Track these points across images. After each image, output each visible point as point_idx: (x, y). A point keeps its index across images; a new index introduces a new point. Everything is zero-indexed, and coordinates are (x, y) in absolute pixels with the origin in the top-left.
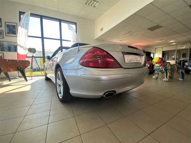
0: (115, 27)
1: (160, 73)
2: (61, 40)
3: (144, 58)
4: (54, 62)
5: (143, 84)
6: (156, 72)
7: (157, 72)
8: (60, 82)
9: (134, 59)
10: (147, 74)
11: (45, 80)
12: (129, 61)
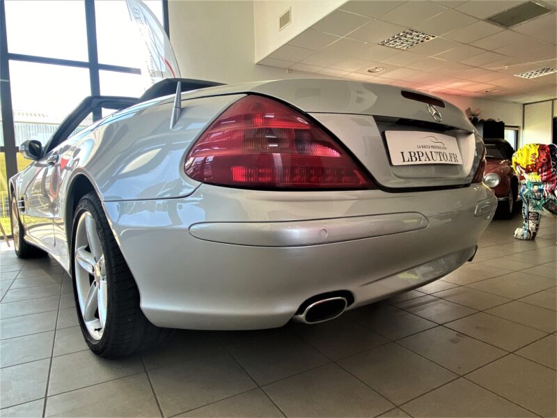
0: (342, 7)
1: (546, 212)
2: (94, 66)
3: (474, 147)
4: (62, 171)
5: (470, 260)
6: (528, 209)
7: (531, 209)
8: (93, 263)
9: (428, 151)
10: (488, 214)
11: (16, 256)
12: (407, 156)
